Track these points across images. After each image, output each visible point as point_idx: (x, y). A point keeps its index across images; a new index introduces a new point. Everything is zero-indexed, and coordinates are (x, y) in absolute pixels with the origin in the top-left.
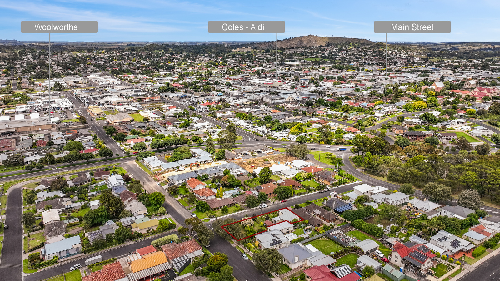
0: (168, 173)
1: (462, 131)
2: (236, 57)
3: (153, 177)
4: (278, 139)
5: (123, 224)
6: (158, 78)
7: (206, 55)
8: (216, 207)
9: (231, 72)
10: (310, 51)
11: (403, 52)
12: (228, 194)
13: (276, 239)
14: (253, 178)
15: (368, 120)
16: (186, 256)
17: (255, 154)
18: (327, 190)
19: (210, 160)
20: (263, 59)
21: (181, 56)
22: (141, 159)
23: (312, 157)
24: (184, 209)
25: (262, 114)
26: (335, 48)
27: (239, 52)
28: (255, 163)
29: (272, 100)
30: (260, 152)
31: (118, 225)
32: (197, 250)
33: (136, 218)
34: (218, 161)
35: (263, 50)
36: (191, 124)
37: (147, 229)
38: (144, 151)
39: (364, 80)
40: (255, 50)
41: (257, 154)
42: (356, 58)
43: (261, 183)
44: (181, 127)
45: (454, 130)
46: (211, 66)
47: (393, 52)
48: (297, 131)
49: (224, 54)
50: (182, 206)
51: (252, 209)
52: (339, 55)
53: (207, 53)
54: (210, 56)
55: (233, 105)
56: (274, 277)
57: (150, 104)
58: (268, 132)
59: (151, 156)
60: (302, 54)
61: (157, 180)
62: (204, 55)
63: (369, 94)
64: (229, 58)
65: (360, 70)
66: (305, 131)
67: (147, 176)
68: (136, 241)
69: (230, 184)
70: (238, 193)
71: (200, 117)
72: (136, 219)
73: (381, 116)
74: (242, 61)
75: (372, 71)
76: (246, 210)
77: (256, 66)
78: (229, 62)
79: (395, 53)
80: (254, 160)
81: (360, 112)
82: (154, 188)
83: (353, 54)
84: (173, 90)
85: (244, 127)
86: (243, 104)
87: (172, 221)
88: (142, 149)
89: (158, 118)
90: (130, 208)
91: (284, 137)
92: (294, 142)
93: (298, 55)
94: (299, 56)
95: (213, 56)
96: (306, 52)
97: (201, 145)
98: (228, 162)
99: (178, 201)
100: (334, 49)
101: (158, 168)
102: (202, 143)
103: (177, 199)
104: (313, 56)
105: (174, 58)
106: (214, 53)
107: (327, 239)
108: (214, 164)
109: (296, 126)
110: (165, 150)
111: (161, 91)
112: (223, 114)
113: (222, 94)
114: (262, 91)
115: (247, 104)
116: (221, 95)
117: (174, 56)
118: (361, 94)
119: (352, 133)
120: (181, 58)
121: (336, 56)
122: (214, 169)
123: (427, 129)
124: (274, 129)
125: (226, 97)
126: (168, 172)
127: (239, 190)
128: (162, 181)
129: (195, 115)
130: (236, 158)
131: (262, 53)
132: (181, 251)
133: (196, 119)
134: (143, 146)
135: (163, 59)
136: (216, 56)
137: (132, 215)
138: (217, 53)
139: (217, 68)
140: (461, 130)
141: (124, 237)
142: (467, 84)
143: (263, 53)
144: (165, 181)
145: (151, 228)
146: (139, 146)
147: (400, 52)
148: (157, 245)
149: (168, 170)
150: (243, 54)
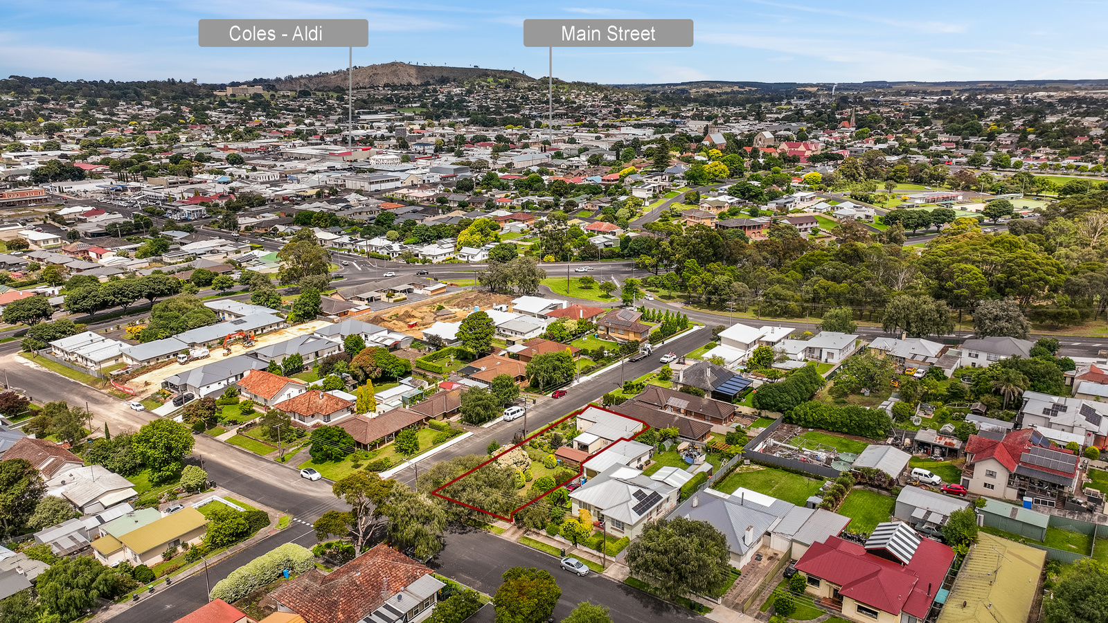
0: (154, 372)
1: (817, 214)
2: (228, 107)
3: (104, 387)
4: (435, 261)
5: (56, 550)
6: (19, 154)
7: (145, 102)
8: (375, 439)
9: (230, 136)
10: (405, 93)
11: (596, 95)
12: (391, 397)
13: (642, 490)
14: (434, 351)
15: (627, 206)
16: (387, 607)
17: (398, 296)
18: (646, 353)
19: (278, 324)
20: (300, 110)
21: (72, 106)
22: (43, 344)
23: (547, 290)
24: (265, 464)
25: (360, 213)
26: (458, 87)
27: (233, 95)
28: (414, 317)
29: (371, 183)
30: (409, 291)
31: (33, 556)
32: (415, 578)
33: (99, 518)
34: (303, 322)
35: (293, 93)
36: (171, 247)
37: (166, 549)
38: (43, 321)
39: (555, 141)
40: (271, 92)
41: (404, 296)
42: (509, 106)
43: (462, 359)
44: (145, 255)
45: (803, 212)
46: (170, 126)
47: (578, 95)
48: (477, 237)
49: (195, 101)
50: (254, 456)
51: (486, 426)
52: (470, 102)
53: (147, 99)
54: (158, 104)
55: (272, 201)
56: (709, 610)
57: (15, 211)
58: (401, 247)
59: (74, 333)
60: (389, 100)
61: (125, 396)
62: (141, 104)
63: (586, 163)
64: (210, 109)
65: (532, 126)
66: (496, 237)
67: (84, 390)
68: (136, 598)
69: (383, 372)
70: (416, 391)
71: (190, 230)
72: (102, 522)
73: (646, 197)
74: (247, 114)
75: (559, 128)
76: (469, 434)
77: (288, 123)
78: (211, 116)
79: (582, 97)
80: (406, 309)
81: (594, 194)
82: (123, 420)
83: (499, 99)
84: (79, 175)
85: (329, 245)
86: (298, 196)
87: (242, 505)
88: (39, 316)
89: (55, 240)
90: (62, 489)
91: (447, 255)
92: (479, 263)
93: (380, 102)
94: (384, 104)
95: (165, 105)
96: (396, 95)
97: (225, 290)
98: (333, 322)
99: (229, 444)
100: (457, 91)
101: (113, 363)
102: (229, 287)
103: (223, 437)
104: (415, 103)
105: (51, 109)
106: (167, 98)
107: (756, 467)
108: (294, 333)
109: (471, 227)
110: (116, 315)
111: (39, 177)
112: (253, 220)
113: (228, 178)
114: (332, 169)
115: (308, 194)
116: (226, 180)
117: (52, 106)
118: (569, 163)
119: (604, 233)
120: (72, 110)
121: (465, 104)
122: (311, 340)
123: (754, 213)
124: (412, 240)
125: (243, 185)
126: (154, 368)
127: (416, 385)
128: (144, 396)
129: (172, 225)
130: (353, 310)
131: (291, 98)
132: (364, 596)
133: (179, 235)
134: (39, 306)
135: (18, 113)
136: (172, 105)
137: (79, 513)
138: (174, 98)
139: (186, 128)
140: (814, 212)
141: (87, 593)
142: (760, 140)
143: (294, 99)
144: (158, 393)
145: (176, 542)
146: (27, 306)
147: (590, 94)
148: (237, 593)
149: (152, 363)
150: (245, 101)
